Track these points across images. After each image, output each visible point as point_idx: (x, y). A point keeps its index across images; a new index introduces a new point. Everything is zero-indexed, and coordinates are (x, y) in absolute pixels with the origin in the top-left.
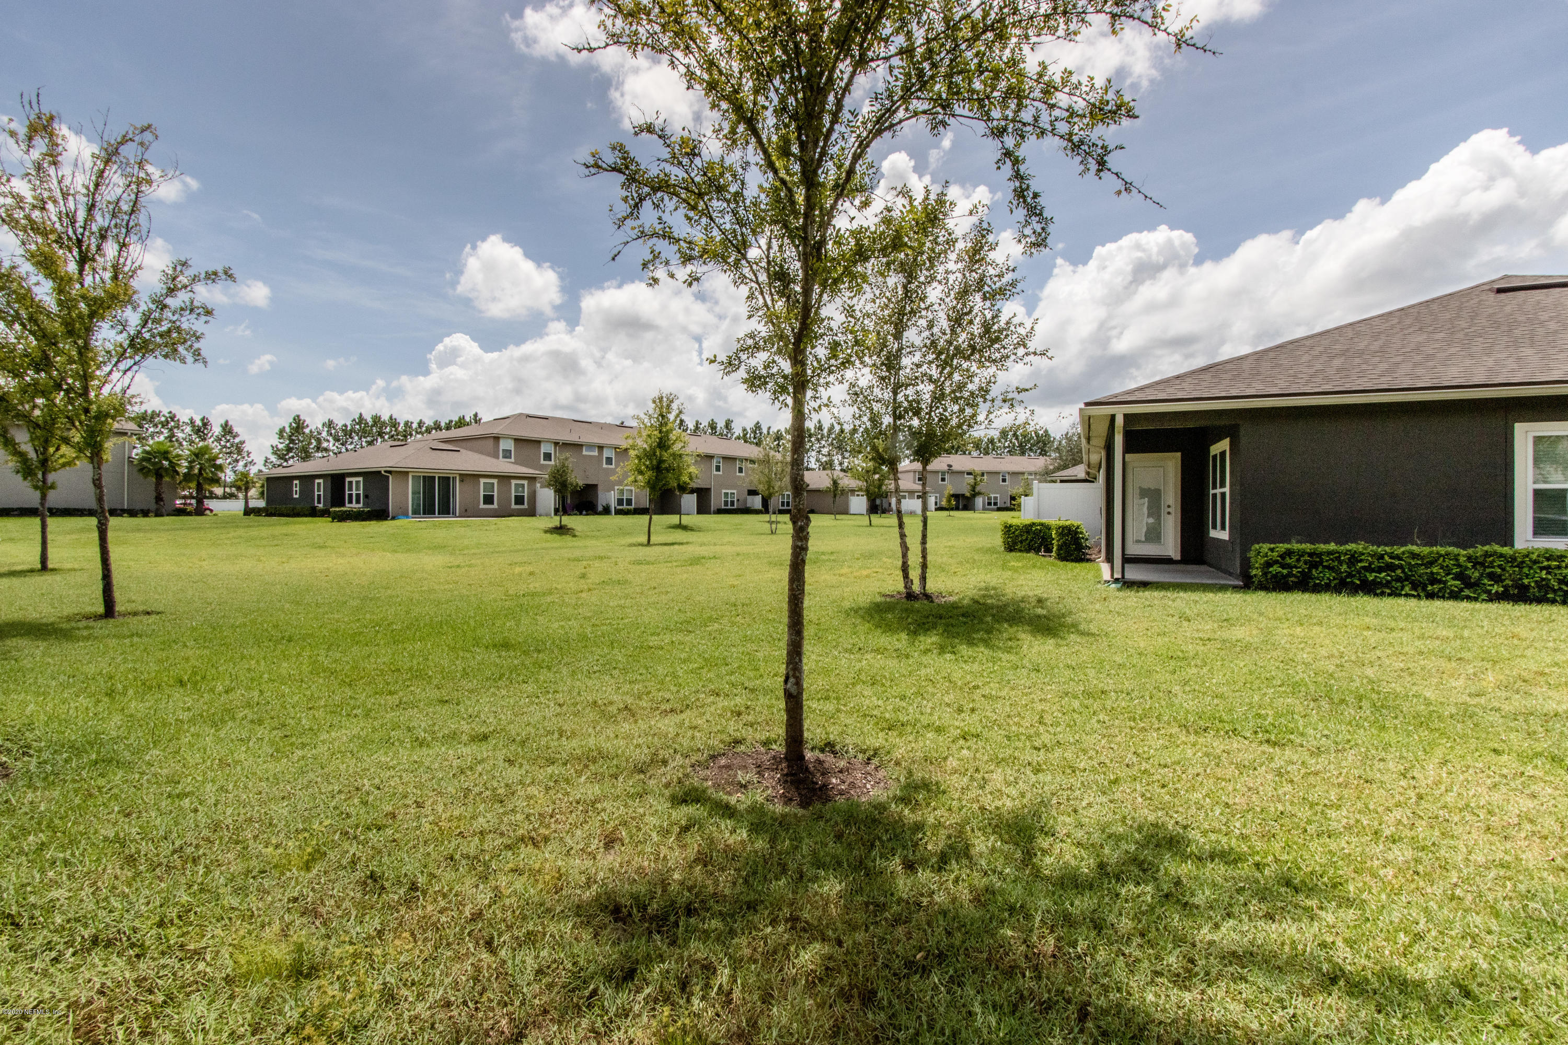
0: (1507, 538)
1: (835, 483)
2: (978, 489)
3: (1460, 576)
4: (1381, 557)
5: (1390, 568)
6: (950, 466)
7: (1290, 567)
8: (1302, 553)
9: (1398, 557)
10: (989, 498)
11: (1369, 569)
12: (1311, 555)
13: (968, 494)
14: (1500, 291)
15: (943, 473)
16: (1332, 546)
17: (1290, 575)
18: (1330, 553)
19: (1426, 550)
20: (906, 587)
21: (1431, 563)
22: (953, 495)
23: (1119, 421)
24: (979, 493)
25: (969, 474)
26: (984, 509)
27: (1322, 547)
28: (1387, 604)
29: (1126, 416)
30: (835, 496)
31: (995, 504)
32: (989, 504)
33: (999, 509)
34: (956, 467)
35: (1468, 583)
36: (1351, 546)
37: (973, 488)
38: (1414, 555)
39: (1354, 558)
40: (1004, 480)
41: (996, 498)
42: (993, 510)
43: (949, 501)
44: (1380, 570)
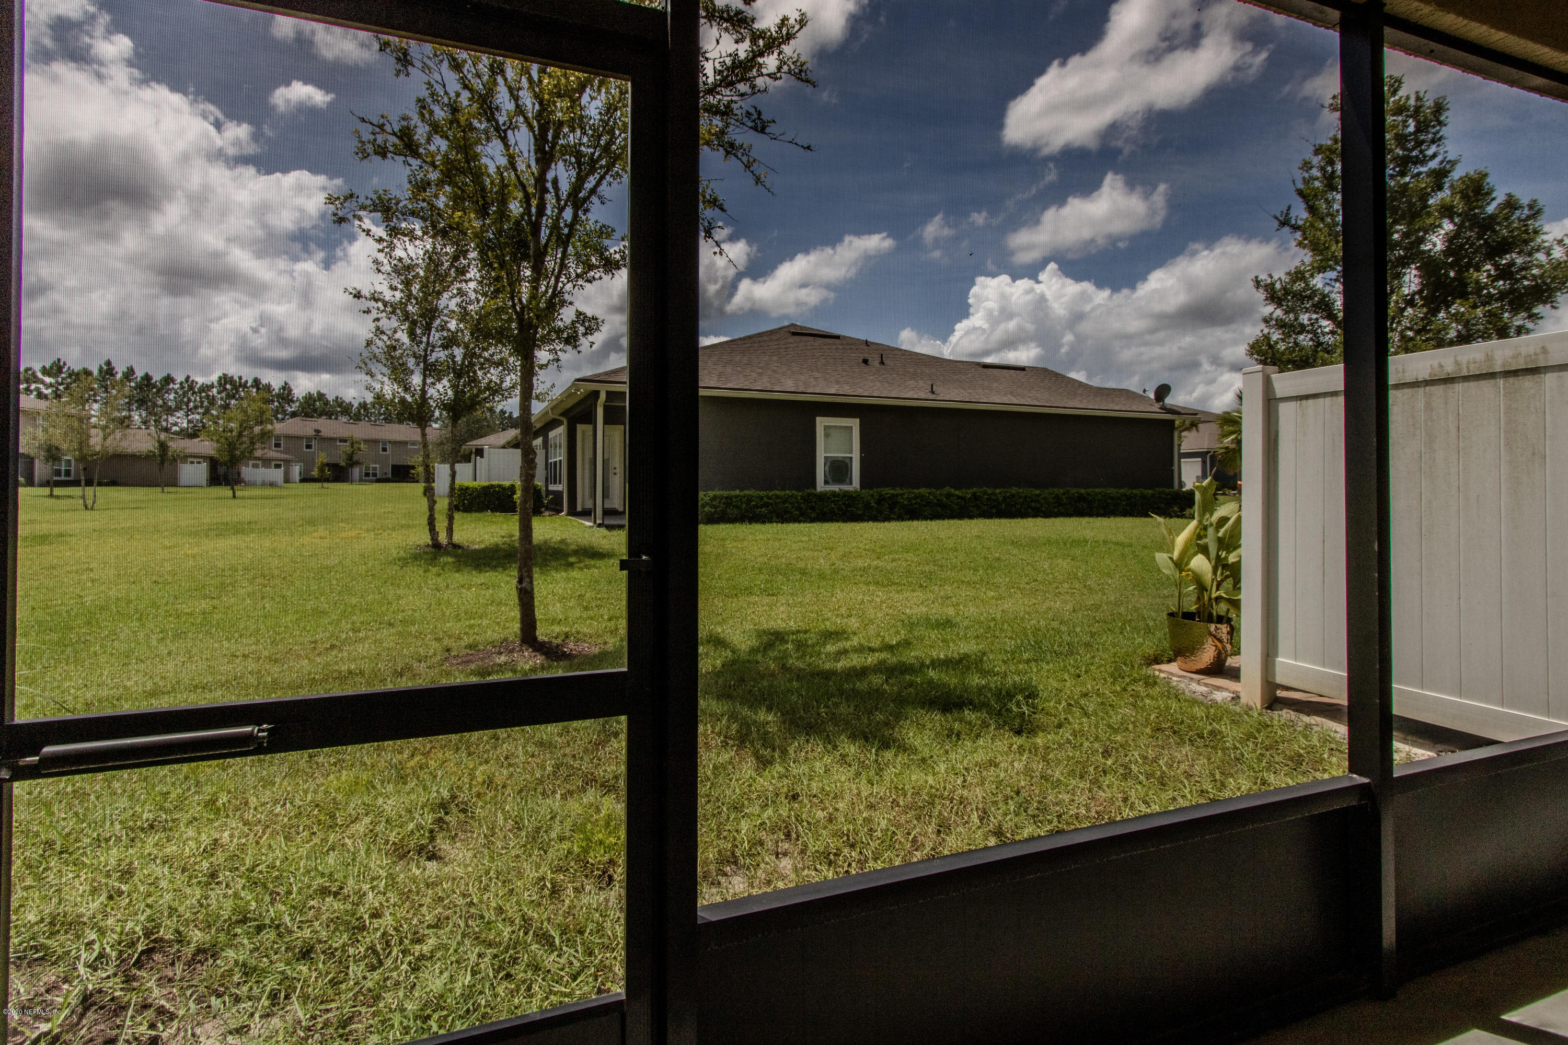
0: (813, 484)
1: (163, 446)
2: (355, 458)
3: (799, 509)
4: (762, 498)
5: (766, 505)
6: (318, 431)
7: (716, 507)
8: (721, 497)
9: (769, 498)
10: (368, 468)
11: (756, 507)
12: (727, 498)
13: (343, 464)
14: (794, 334)
15: (309, 439)
16: (737, 492)
17: (716, 512)
18: (736, 497)
19: (782, 493)
20: (432, 539)
21: (784, 502)
22: (328, 465)
23: (603, 396)
24: (357, 463)
25: (343, 440)
26: (361, 480)
27: (733, 493)
28: (768, 527)
29: (608, 393)
30: (162, 463)
31: (374, 475)
32: (367, 475)
33: (378, 481)
34: (325, 433)
35: (802, 514)
36: (746, 492)
37: (350, 457)
38: (777, 497)
39: (749, 499)
40: (384, 450)
41: (375, 469)
42: (371, 481)
43: (321, 470)
44: (762, 507)
